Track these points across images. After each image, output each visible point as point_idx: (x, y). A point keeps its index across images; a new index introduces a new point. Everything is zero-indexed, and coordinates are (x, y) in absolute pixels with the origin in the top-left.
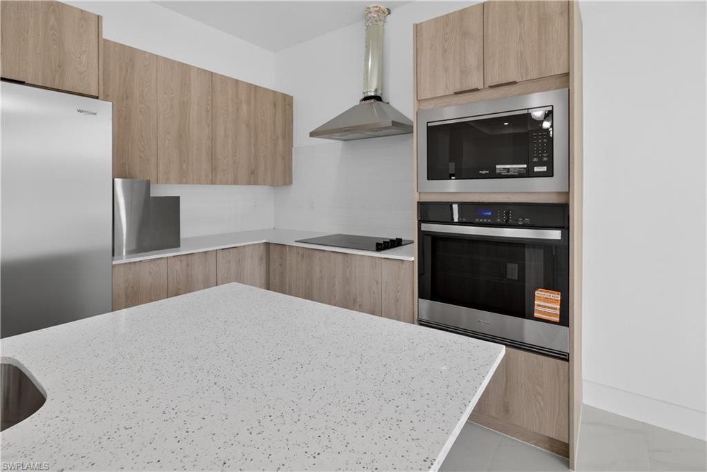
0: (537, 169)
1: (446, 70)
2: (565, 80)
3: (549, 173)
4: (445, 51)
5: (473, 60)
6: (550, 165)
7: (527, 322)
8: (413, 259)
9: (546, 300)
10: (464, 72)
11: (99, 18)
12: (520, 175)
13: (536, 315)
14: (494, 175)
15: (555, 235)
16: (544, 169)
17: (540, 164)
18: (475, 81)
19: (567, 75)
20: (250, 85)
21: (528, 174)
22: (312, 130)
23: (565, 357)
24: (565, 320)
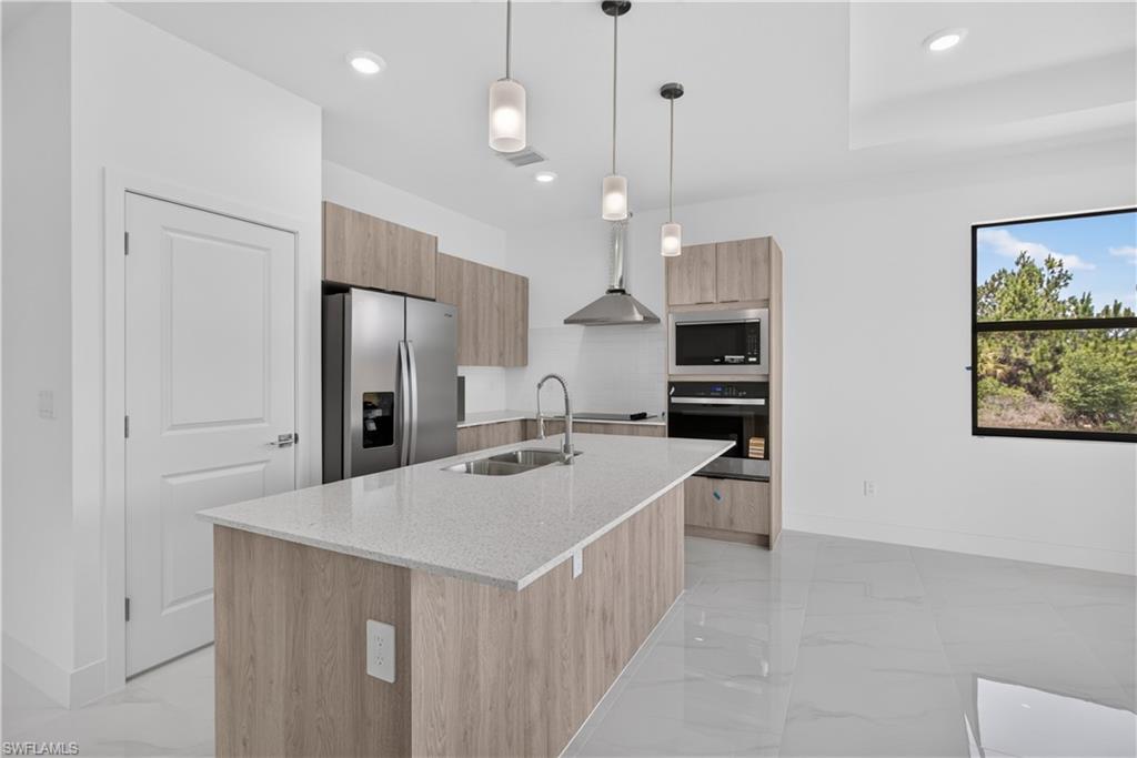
0: (751, 359)
1: (690, 286)
2: (767, 303)
3: (758, 363)
4: (689, 272)
5: (709, 282)
6: (758, 356)
7: (745, 461)
8: (663, 424)
9: (756, 445)
10: (703, 289)
11: (436, 238)
12: (740, 363)
13: (750, 455)
14: (723, 362)
15: (761, 402)
16: (754, 359)
17: (753, 356)
18: (710, 297)
19: (768, 300)
20: (499, 271)
21: (745, 362)
22: (565, 317)
23: (766, 480)
24: (767, 456)
